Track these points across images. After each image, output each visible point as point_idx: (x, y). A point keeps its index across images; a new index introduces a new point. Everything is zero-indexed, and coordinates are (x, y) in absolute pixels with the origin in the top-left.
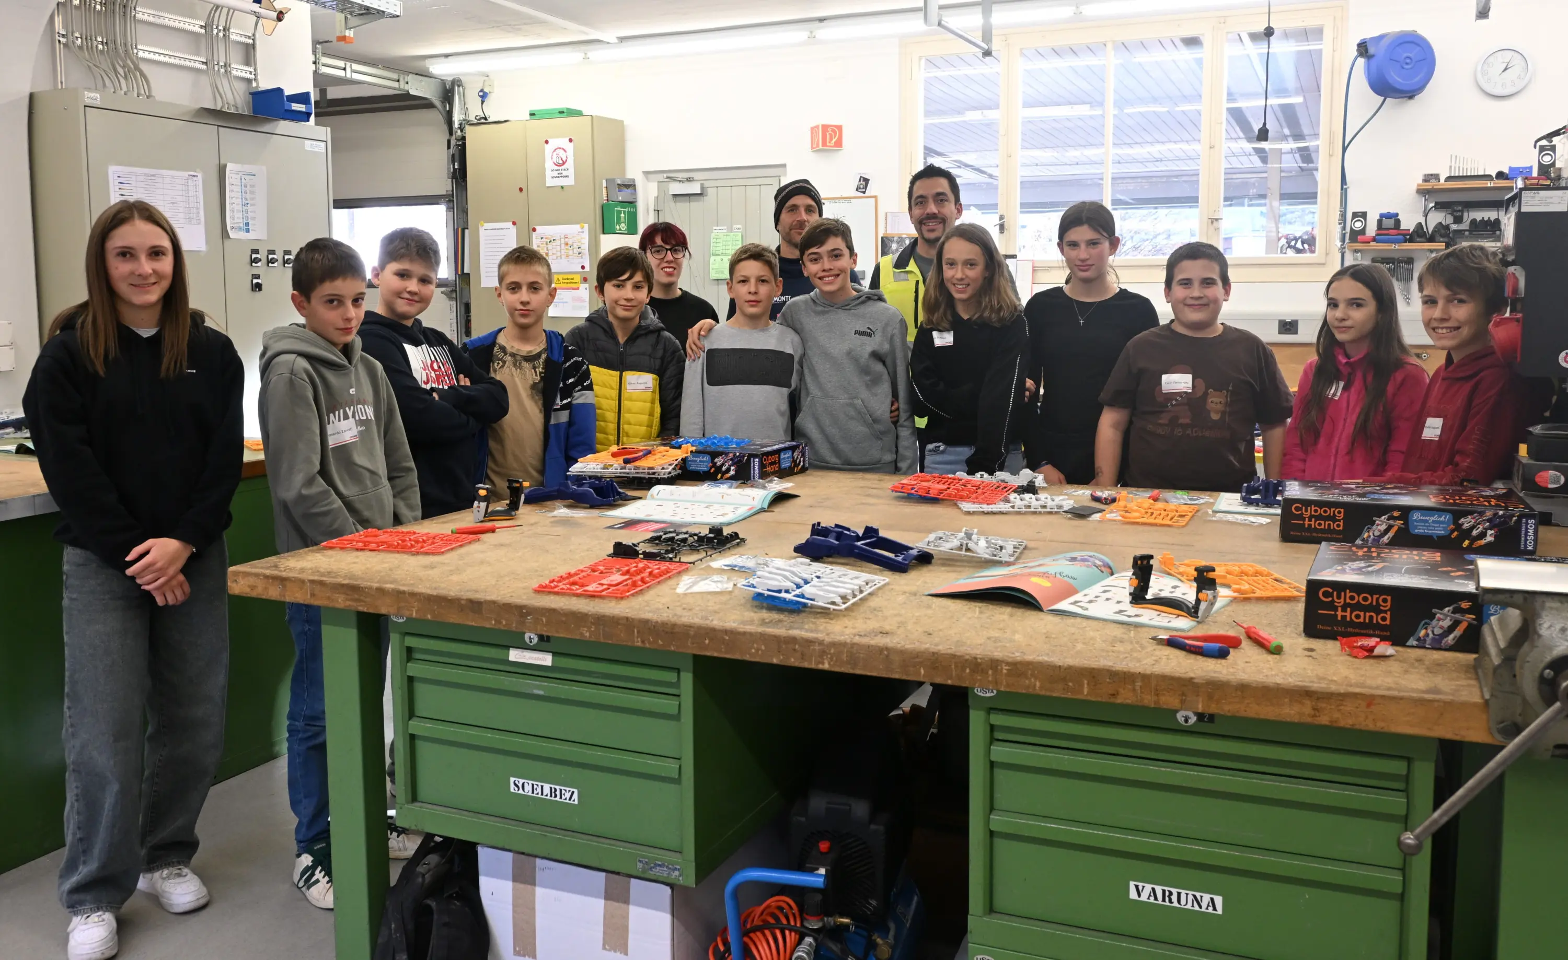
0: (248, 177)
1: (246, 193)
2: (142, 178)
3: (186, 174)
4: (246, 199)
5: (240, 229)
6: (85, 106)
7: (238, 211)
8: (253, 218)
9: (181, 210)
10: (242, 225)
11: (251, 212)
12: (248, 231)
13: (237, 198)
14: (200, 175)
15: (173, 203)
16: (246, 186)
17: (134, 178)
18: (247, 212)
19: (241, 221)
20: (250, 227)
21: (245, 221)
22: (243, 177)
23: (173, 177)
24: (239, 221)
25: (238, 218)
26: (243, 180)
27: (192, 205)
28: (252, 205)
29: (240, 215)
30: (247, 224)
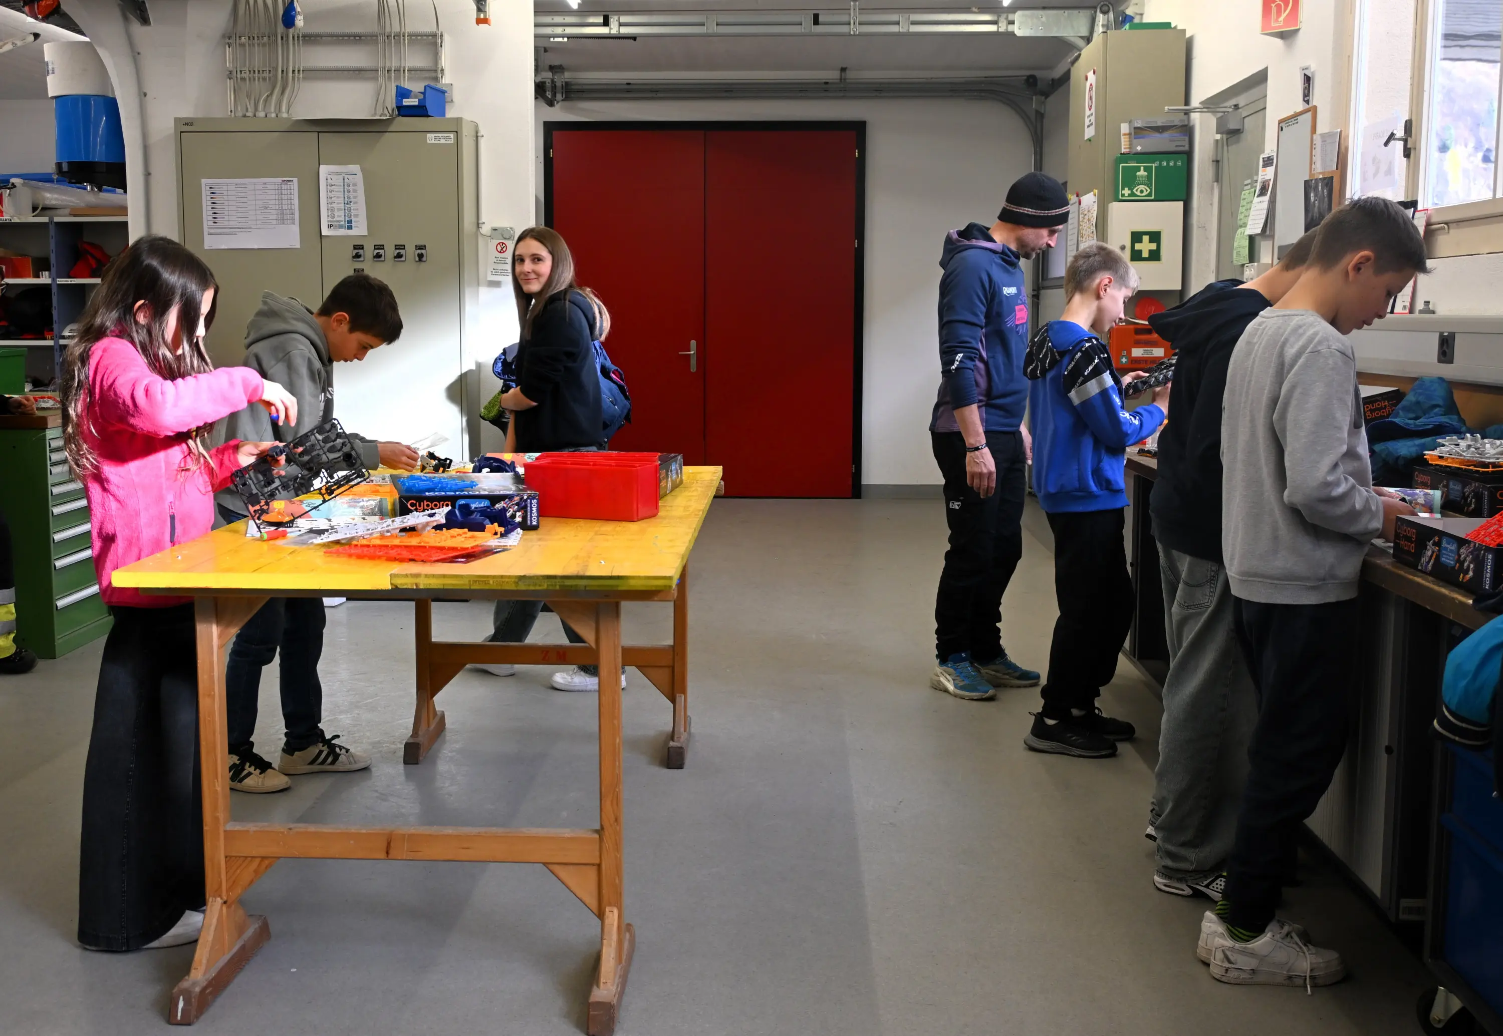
0: (350, 177)
1: (349, 192)
2: (233, 187)
3: (280, 180)
4: (349, 198)
5: (341, 227)
6: (181, 132)
7: (339, 210)
8: (356, 216)
9: (274, 212)
10: (343, 223)
11: (354, 210)
12: (350, 228)
13: (338, 197)
14: (295, 180)
15: (266, 207)
16: (349, 186)
17: (225, 188)
18: (350, 210)
19: (343, 218)
20: (353, 224)
21: (347, 218)
22: (346, 177)
23: (265, 184)
24: (340, 219)
25: (339, 216)
26: (346, 180)
27: (285, 207)
28: (355, 203)
29: (342, 213)
30: (350, 222)
